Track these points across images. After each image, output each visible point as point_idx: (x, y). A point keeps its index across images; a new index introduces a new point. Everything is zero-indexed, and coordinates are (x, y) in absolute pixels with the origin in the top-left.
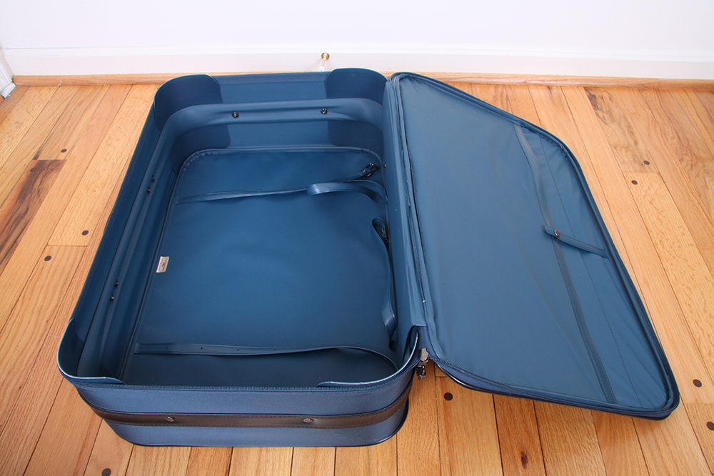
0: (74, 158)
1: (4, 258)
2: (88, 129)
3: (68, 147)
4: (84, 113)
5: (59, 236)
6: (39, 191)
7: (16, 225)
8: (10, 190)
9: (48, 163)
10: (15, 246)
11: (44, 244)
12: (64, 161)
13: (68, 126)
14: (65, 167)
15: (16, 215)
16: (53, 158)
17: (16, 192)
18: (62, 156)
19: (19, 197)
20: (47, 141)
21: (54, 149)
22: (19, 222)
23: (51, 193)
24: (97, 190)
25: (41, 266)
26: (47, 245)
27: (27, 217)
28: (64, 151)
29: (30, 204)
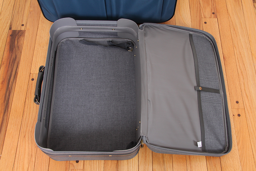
0: (29, 29)
1: (14, 80)
2: (30, 13)
3: (24, 23)
4: (25, 3)
5: (34, 69)
6: (18, 47)
7: (14, 64)
8: (4, 46)
9: (17, 32)
10: (16, 74)
11: (29, 73)
12: (25, 31)
13: (20, 11)
14: (26, 34)
15: (12, 59)
16: (19, 29)
17: (7, 48)
18: (23, 28)
19: (10, 50)
20: (12, 19)
21: (18, 24)
22: (14, 62)
23: (24, 48)
24: (44, 47)
25: (31, 83)
26: (30, 73)
27: (17, 60)
28: (23, 25)
29: (16, 53)
